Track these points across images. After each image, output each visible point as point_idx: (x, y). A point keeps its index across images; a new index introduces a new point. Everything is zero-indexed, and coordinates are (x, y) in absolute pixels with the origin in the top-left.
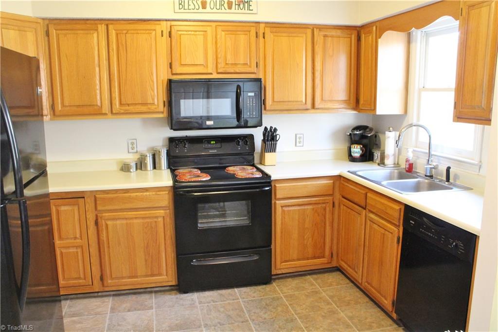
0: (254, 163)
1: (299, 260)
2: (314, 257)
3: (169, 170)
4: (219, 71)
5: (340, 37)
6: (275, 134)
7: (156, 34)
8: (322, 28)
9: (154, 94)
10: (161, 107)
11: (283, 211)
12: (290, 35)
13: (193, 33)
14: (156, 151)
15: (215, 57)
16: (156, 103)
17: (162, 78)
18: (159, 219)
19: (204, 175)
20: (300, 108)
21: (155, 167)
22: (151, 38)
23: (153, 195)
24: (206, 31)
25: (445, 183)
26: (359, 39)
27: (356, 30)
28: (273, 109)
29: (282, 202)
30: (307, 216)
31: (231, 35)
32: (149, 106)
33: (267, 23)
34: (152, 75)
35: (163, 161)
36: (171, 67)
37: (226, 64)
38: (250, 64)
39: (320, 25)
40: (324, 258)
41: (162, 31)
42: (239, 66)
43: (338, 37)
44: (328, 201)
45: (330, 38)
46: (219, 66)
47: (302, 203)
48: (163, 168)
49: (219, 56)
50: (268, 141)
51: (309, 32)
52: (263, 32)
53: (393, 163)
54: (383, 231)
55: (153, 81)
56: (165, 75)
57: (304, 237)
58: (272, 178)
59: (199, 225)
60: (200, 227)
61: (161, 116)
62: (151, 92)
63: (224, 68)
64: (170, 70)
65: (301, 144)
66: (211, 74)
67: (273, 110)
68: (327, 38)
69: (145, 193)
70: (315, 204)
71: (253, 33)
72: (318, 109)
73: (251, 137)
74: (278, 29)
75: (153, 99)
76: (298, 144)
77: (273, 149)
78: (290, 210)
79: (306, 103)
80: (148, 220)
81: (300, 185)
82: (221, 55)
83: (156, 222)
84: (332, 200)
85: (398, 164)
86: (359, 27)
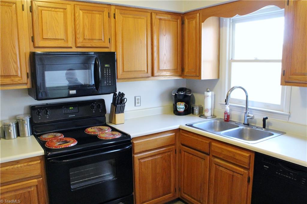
0: (106, 123)
1: (153, 199)
2: (164, 194)
3: (33, 136)
4: (78, 45)
5: (170, 21)
6: (123, 98)
7: (16, 7)
8: (158, 13)
9: (17, 66)
10: (25, 79)
11: (140, 163)
12: (135, 17)
13: (53, 9)
14: (19, 120)
15: (74, 32)
16: (19, 75)
17: (25, 51)
18: (32, 189)
19: (72, 140)
20: (144, 76)
21: (18, 135)
22: (11, 11)
23: (25, 166)
24: (65, 9)
25: (262, 129)
26: (183, 23)
27: (180, 16)
28: (123, 77)
29: (139, 155)
30: (158, 164)
31: (88, 14)
32: (13, 78)
33: (117, 6)
34: (14, 47)
35: (27, 128)
36: (33, 41)
37: (85, 39)
38: (104, 40)
39: (156, 10)
40: (170, 193)
41: (23, 6)
42: (95, 41)
43: (169, 21)
44: (172, 150)
45: (163, 21)
46: (78, 41)
47: (154, 154)
48: (27, 135)
49: (78, 32)
50: (118, 104)
51: (149, 15)
52: (114, 13)
53: (210, 115)
54: (231, 173)
55: (16, 54)
56: (27, 48)
57: (156, 181)
58: (132, 137)
59: (72, 187)
60: (73, 189)
61: (25, 87)
62: (14, 64)
63: (82, 42)
64: (32, 43)
65: (139, 105)
66: (71, 48)
67: (123, 79)
68: (161, 21)
69: (16, 166)
70: (163, 153)
71: (106, 14)
72: (156, 76)
73: (102, 101)
74: (125, 11)
75: (17, 72)
76: (137, 105)
77: (122, 111)
78: (145, 161)
79: (147, 72)
80: (21, 192)
81: (152, 140)
82: (80, 30)
83: (29, 192)
84: (174, 148)
85: (214, 115)
86: (182, 14)
